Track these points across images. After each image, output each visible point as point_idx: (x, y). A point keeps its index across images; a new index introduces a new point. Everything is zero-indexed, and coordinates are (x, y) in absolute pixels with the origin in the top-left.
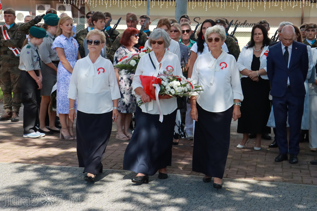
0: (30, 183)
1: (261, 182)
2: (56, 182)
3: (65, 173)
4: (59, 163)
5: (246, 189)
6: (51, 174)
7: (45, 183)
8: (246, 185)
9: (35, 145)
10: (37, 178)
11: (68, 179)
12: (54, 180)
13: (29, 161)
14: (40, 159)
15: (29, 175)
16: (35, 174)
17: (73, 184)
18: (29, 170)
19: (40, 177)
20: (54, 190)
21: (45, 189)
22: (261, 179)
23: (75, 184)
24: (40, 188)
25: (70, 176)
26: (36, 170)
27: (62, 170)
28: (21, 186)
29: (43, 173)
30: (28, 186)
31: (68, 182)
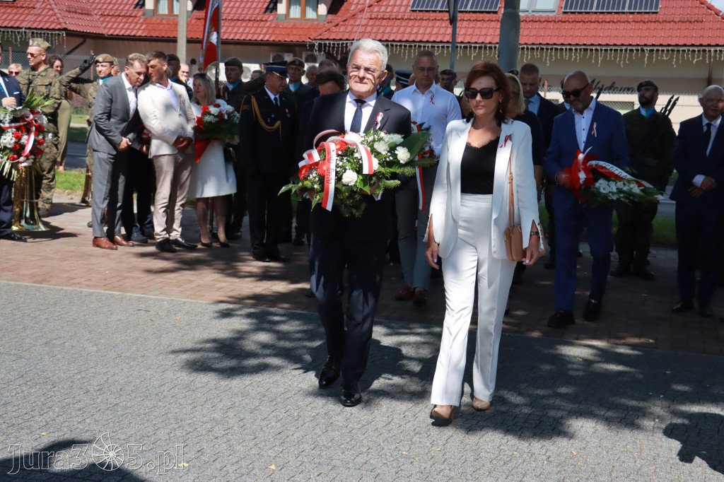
0: (241, 335)
1: (620, 346)
2: (282, 336)
3: (297, 323)
4: (286, 306)
5: (592, 358)
7: (264, 337)
9: (251, 275)
10: (252, 327)
12: (277, 332)
13: (240, 300)
14: (258, 298)
16: (249, 321)
18: (241, 315)
21: (264, 346)
22: (618, 342)
24: (256, 343)
25: (305, 328)
26: (249, 316)
27: (292, 317)
29: (262, 321)
31: (299, 336)
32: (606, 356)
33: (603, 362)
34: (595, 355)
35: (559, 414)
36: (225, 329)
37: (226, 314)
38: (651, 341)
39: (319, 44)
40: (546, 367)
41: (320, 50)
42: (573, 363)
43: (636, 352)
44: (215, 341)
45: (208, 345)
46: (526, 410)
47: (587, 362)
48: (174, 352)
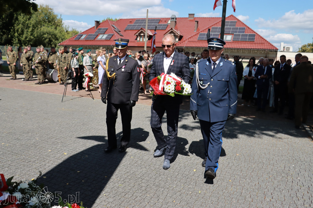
22: (249, 117)
32: (246, 120)
33: (245, 121)
35: (236, 133)
38: (254, 117)
39: (177, 48)
40: (233, 123)
41: (177, 49)
42: (238, 121)
43: (252, 119)
46: (228, 132)
47: (242, 122)
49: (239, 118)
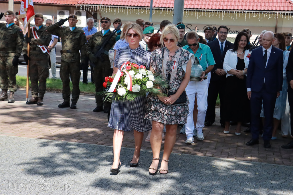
0: (53, 155)
1: (241, 161)
2: (74, 155)
3: (82, 149)
4: (76, 140)
5: (229, 167)
6: (70, 149)
7: (65, 156)
8: (229, 164)
10: (58, 151)
11: (83, 154)
13: (51, 137)
14: (60, 136)
15: (52, 149)
16: (57, 148)
17: (87, 158)
18: (52, 145)
19: (61, 151)
20: (73, 162)
21: (66, 161)
22: (243, 159)
23: (90, 157)
24: (61, 159)
25: (85, 151)
26: (57, 145)
27: (79, 146)
28: (46, 158)
29: (64, 148)
30: (51, 157)
31: (84, 156)
33: (235, 169)
34: (231, 166)
36: (45, 152)
37: (45, 145)
43: (250, 164)
44: (40, 158)
45: (37, 161)
47: (228, 169)
48: (20, 164)
49: (223, 161)
